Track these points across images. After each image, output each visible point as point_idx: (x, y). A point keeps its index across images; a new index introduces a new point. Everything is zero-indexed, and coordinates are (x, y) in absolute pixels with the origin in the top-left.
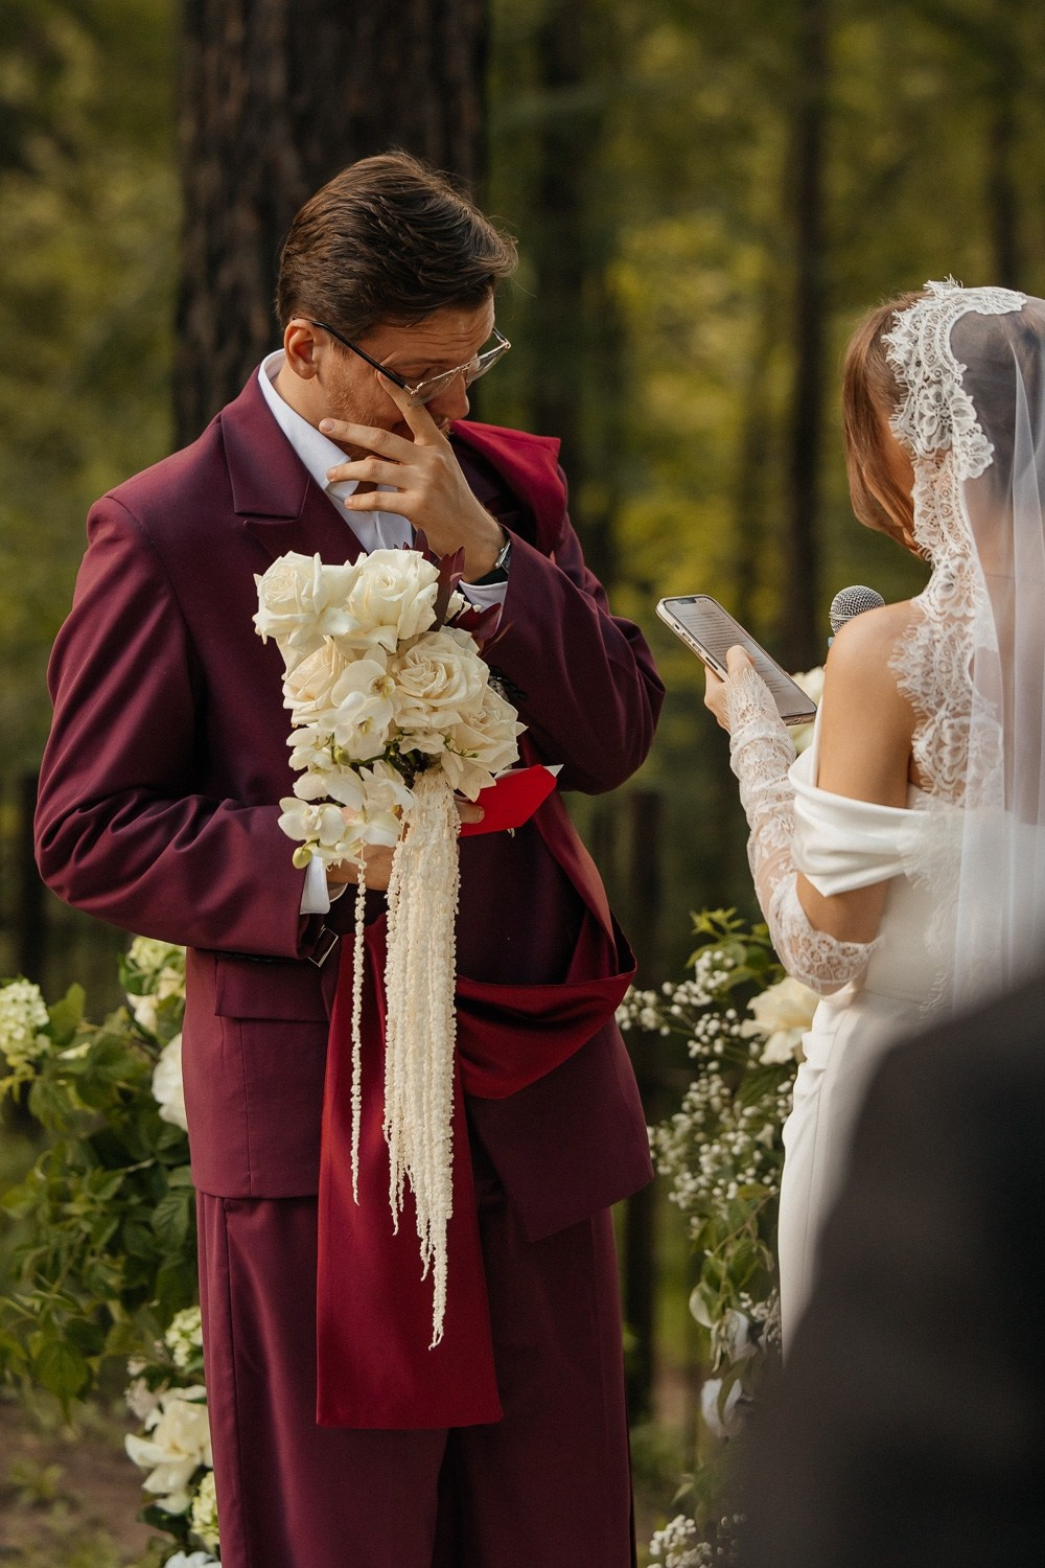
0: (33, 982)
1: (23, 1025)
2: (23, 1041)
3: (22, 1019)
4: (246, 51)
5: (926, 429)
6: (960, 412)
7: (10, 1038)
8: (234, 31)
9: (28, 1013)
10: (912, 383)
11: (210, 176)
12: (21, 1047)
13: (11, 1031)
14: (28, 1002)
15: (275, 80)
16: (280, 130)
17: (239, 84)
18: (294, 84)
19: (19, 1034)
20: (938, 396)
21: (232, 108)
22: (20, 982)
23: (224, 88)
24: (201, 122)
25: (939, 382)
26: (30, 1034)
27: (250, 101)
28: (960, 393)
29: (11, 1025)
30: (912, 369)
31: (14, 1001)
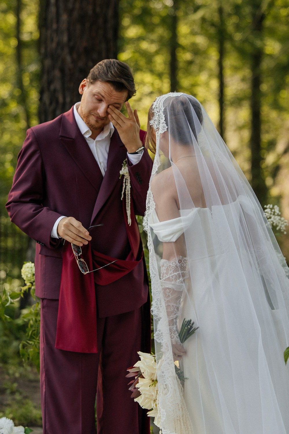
0: (32, 263)
1: (30, 273)
2: (30, 277)
3: (30, 272)
4: (57, 31)
5: (156, 123)
6: (162, 119)
7: (27, 277)
8: (55, 26)
9: (31, 270)
10: (155, 112)
11: (48, 62)
12: (29, 279)
13: (27, 275)
14: (31, 267)
15: (65, 38)
16: (66, 51)
17: (56, 39)
18: (69, 40)
19: (29, 276)
20: (159, 115)
21: (54, 45)
22: (29, 262)
23: (52, 40)
24: (46, 49)
25: (159, 112)
26: (32, 275)
27: (59, 44)
28: (162, 114)
29: (27, 273)
30: (156, 109)
31: (28, 267)
